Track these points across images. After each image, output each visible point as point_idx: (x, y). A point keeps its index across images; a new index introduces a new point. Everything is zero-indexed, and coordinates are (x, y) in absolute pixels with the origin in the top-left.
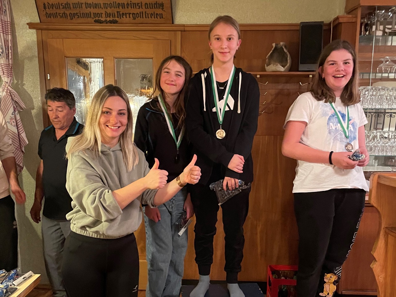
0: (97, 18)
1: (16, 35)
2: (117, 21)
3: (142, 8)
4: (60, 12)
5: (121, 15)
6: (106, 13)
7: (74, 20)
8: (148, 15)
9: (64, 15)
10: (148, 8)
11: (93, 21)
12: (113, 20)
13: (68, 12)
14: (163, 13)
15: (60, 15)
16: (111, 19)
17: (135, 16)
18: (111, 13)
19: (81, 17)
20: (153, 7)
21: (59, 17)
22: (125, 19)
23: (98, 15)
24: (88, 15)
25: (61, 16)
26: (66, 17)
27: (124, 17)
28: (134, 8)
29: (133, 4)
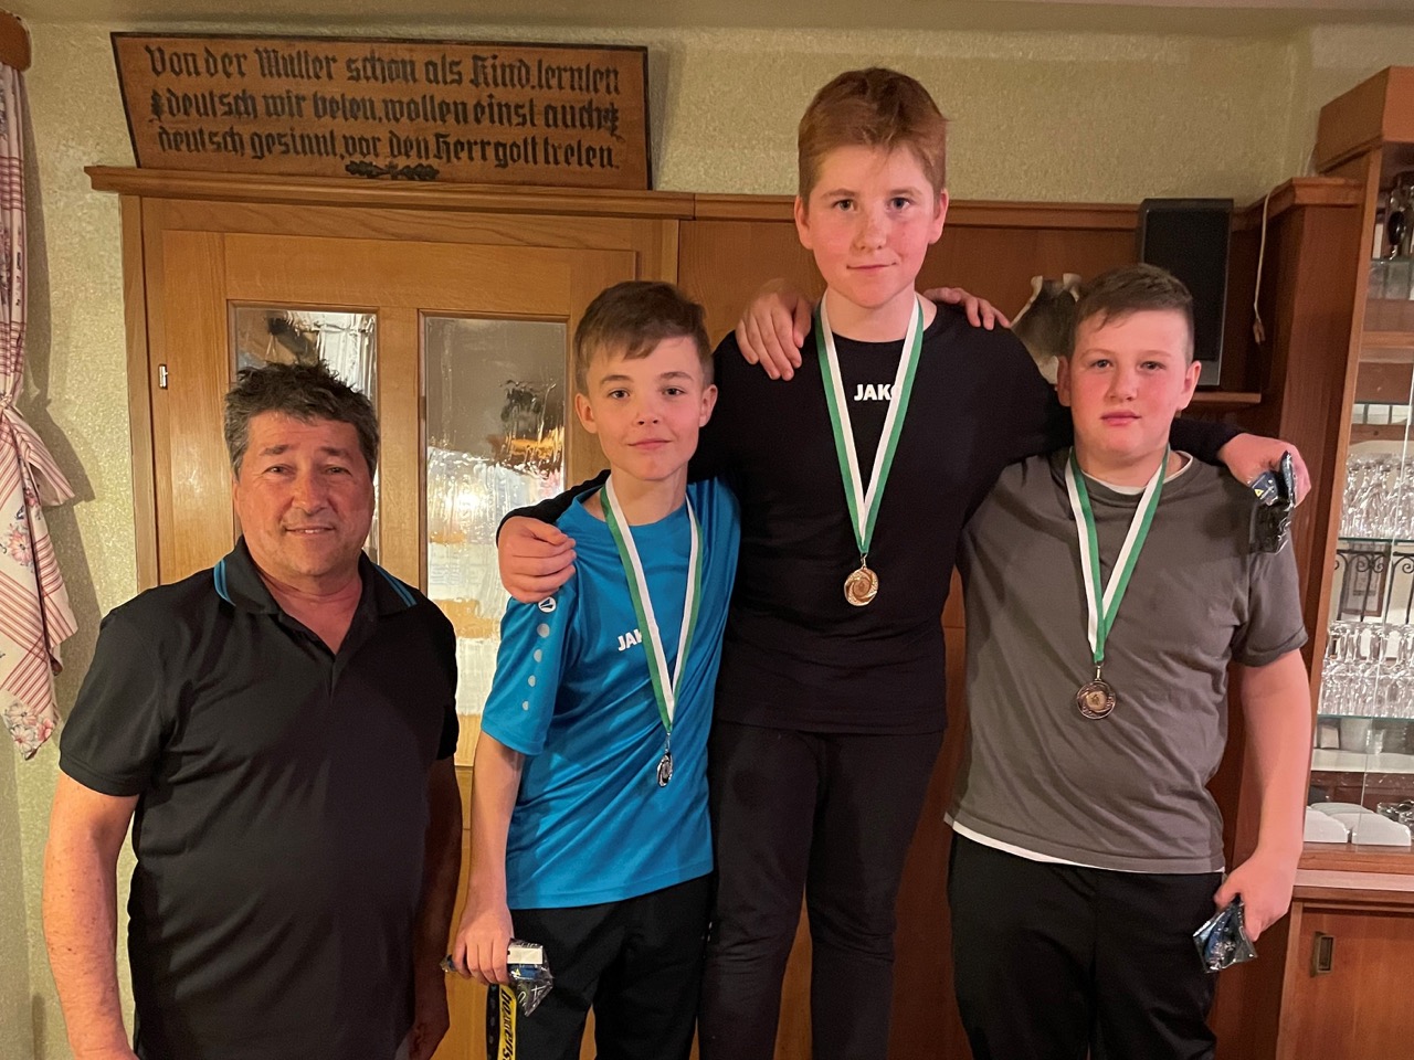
0: (357, 158)
1: (40, 212)
2: (438, 172)
3: (533, 124)
4: (214, 130)
5: (452, 147)
6: (395, 141)
7: (270, 163)
8: (555, 150)
9: (229, 139)
10: (556, 125)
11: (342, 167)
12: (420, 165)
13: (245, 130)
14: (616, 146)
15: (215, 139)
16: (413, 162)
17: (505, 154)
18: (413, 139)
19: (297, 152)
20: (578, 124)
21: (209, 146)
22: (463, 165)
23: (364, 144)
24: (323, 145)
25: (219, 144)
26: (238, 147)
27: (464, 155)
28: (501, 122)
29: (499, 105)
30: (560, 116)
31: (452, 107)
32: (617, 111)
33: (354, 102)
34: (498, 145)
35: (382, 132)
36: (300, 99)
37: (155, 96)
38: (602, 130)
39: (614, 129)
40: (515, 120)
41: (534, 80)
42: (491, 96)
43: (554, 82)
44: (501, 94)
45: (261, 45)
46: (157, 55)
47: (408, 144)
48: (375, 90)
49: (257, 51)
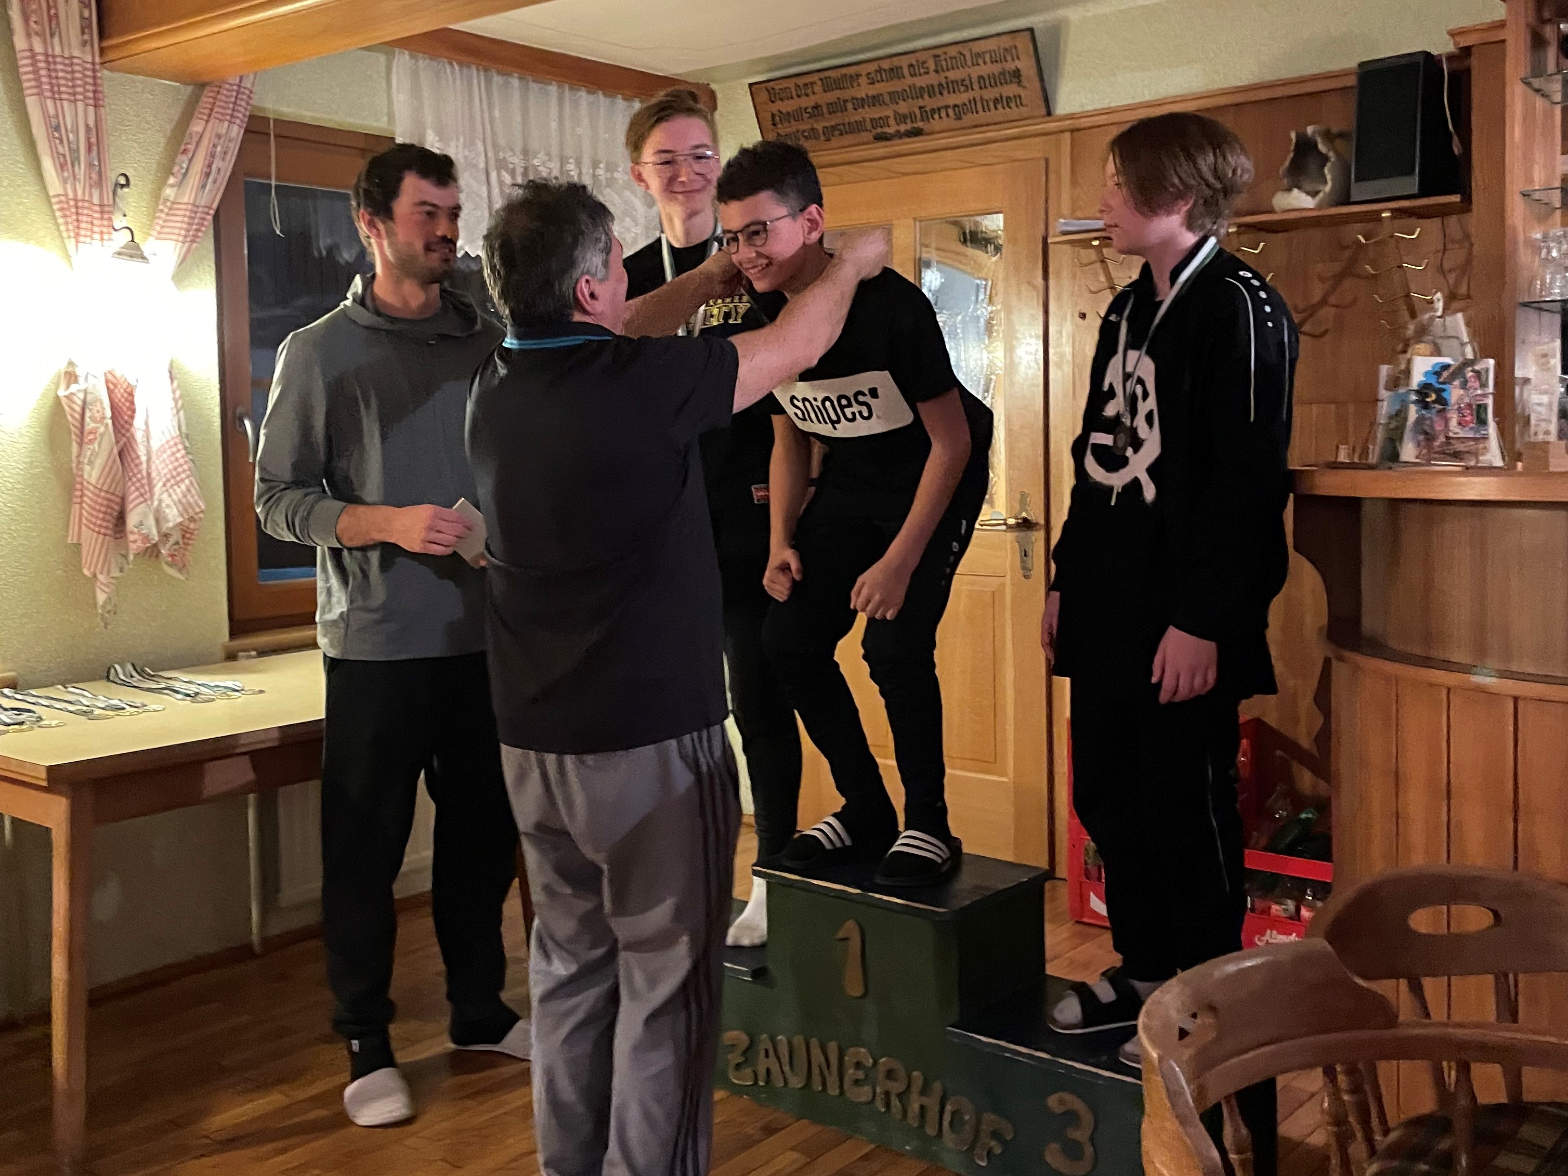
0: (879, 130)
2: (922, 130)
3: (973, 89)
4: (802, 130)
5: (929, 113)
6: (897, 116)
7: (834, 143)
8: (987, 101)
9: (812, 133)
10: (986, 87)
11: (871, 138)
12: (913, 127)
14: (1022, 93)
15: (804, 135)
16: (908, 126)
17: (959, 111)
18: (908, 113)
19: (847, 133)
20: (998, 84)
21: (802, 139)
22: (936, 124)
23: (881, 121)
24: (858, 127)
27: (936, 116)
28: (954, 92)
29: (952, 82)
30: (987, 81)
31: (926, 89)
32: (1020, 71)
33: (874, 97)
34: (955, 106)
35: (890, 113)
36: (845, 101)
37: (773, 116)
38: (1014, 85)
39: (1020, 82)
40: (962, 89)
41: (969, 63)
42: (946, 78)
43: (981, 62)
44: (952, 75)
45: (823, 75)
46: (772, 93)
47: (905, 117)
48: (883, 88)
49: (821, 80)
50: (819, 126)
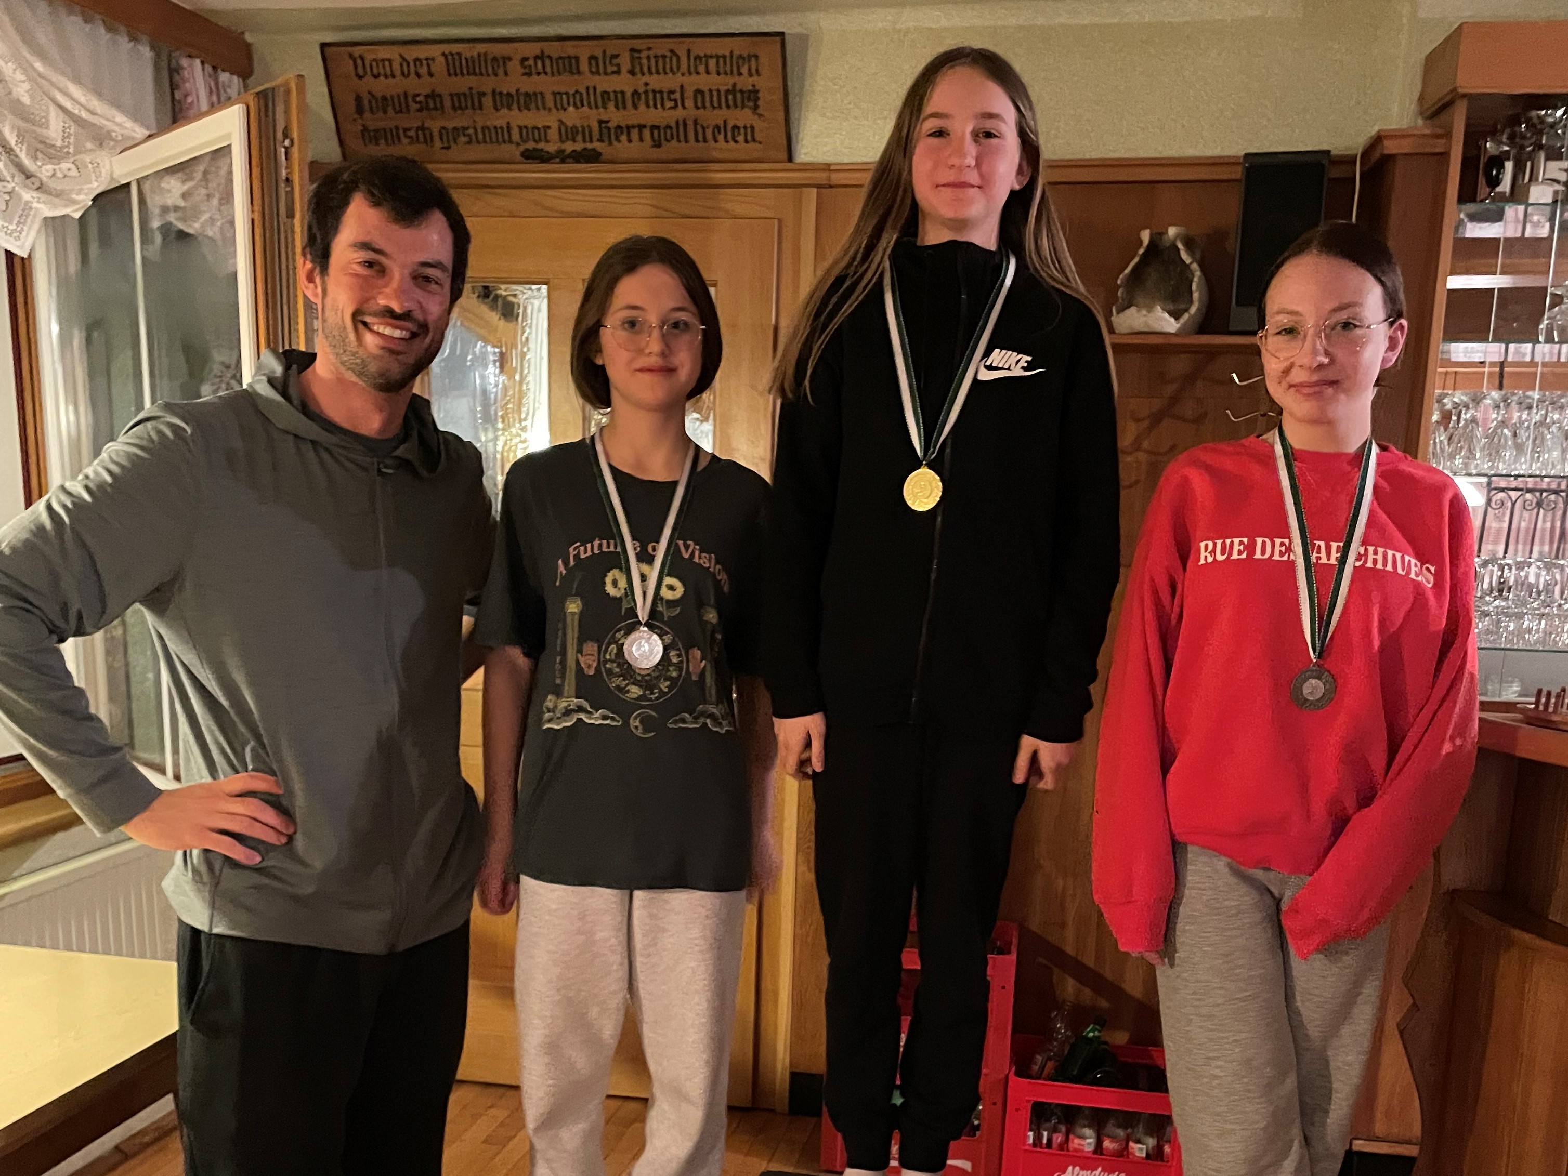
0: (531, 145)
2: (600, 154)
3: (684, 108)
4: (408, 125)
5: (613, 131)
6: (563, 127)
7: (456, 153)
8: (703, 128)
9: (420, 133)
10: (704, 107)
11: (517, 153)
12: (586, 149)
14: (758, 123)
15: (409, 134)
16: (579, 146)
17: (659, 135)
18: (579, 125)
19: (478, 142)
20: (724, 105)
21: (405, 141)
22: (624, 148)
23: (536, 133)
24: (501, 135)
25: (410, 137)
26: (429, 140)
27: (624, 138)
28: (655, 106)
29: (654, 91)
30: (707, 99)
31: (612, 95)
32: (757, 91)
33: (527, 94)
34: (654, 127)
35: (551, 122)
36: (481, 95)
37: (358, 99)
38: (746, 110)
39: (756, 107)
40: (668, 104)
41: (684, 68)
42: (646, 84)
43: (702, 69)
44: (657, 82)
45: (446, 48)
46: (359, 62)
47: (575, 131)
48: (545, 84)
49: (444, 54)
50: (435, 125)
